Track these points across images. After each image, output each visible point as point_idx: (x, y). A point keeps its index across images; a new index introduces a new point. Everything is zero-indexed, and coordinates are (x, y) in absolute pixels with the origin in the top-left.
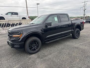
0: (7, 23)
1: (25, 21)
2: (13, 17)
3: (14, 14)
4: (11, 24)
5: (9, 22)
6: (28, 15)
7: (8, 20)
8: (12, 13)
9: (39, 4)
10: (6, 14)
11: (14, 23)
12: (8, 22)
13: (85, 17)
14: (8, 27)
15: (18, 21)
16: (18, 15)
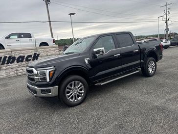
0: (8, 56)
1: (47, 50)
2: (21, 42)
3: (22, 36)
4: (17, 57)
5: (13, 52)
6: (53, 37)
7: (9, 50)
8: (20, 36)
10: (7, 38)
11: (22, 55)
12: (11, 53)
13: (169, 35)
14: (10, 64)
15: (30, 51)
16: (31, 37)
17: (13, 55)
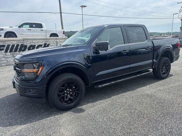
0: (20, 44)
2: (32, 32)
3: (34, 26)
4: (28, 45)
5: (25, 41)
6: (63, 29)
7: (22, 38)
8: (31, 25)
9: (85, 6)
10: (19, 27)
11: (33, 44)
12: (23, 41)
14: (22, 52)
15: (41, 41)
16: (42, 28)
17: (25, 44)
